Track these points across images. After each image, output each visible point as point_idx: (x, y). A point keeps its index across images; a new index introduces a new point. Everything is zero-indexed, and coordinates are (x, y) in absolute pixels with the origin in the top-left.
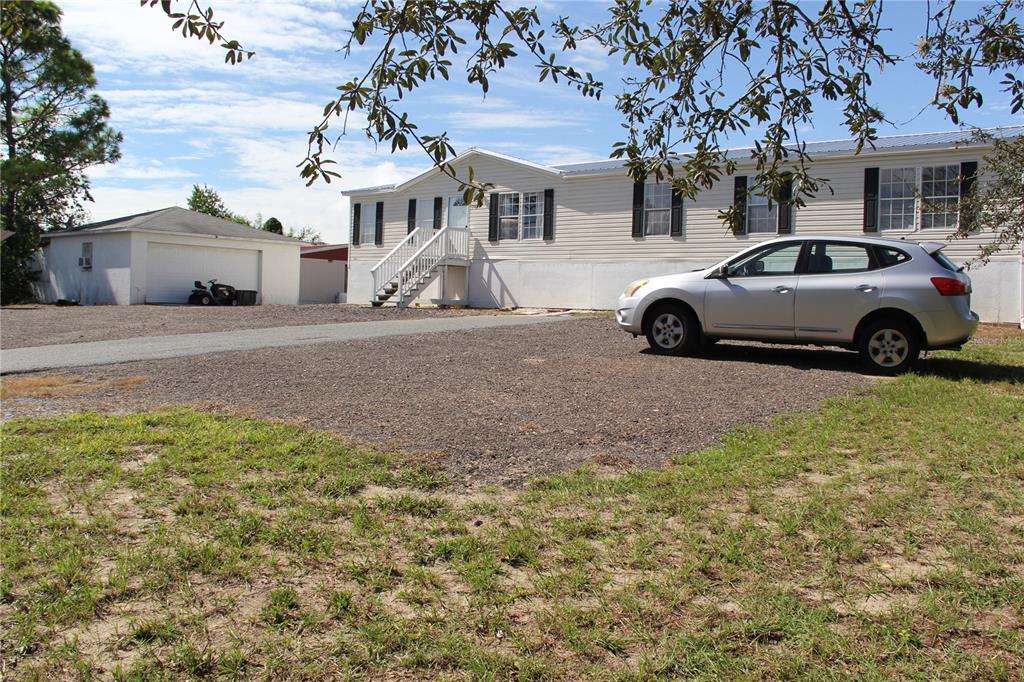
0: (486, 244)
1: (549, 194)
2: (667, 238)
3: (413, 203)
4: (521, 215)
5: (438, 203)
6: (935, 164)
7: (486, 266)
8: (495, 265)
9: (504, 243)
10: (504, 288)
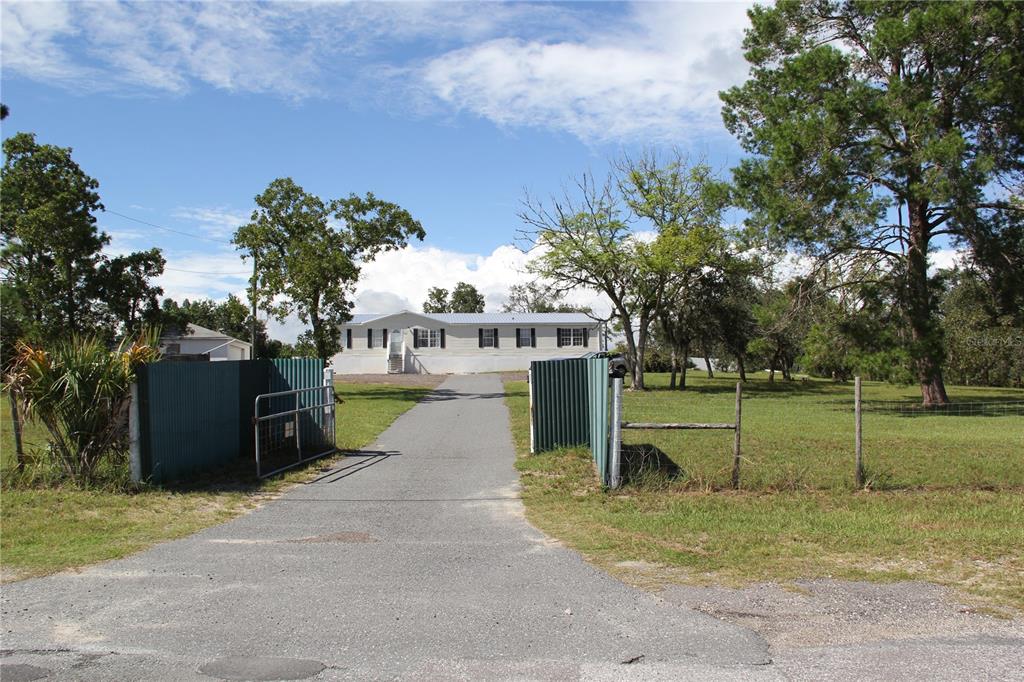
0: (412, 348)
1: (442, 331)
2: (493, 348)
3: (370, 331)
4: (429, 339)
5: (385, 331)
6: (575, 328)
7: (412, 358)
8: (418, 358)
9: (421, 348)
10: (421, 365)
